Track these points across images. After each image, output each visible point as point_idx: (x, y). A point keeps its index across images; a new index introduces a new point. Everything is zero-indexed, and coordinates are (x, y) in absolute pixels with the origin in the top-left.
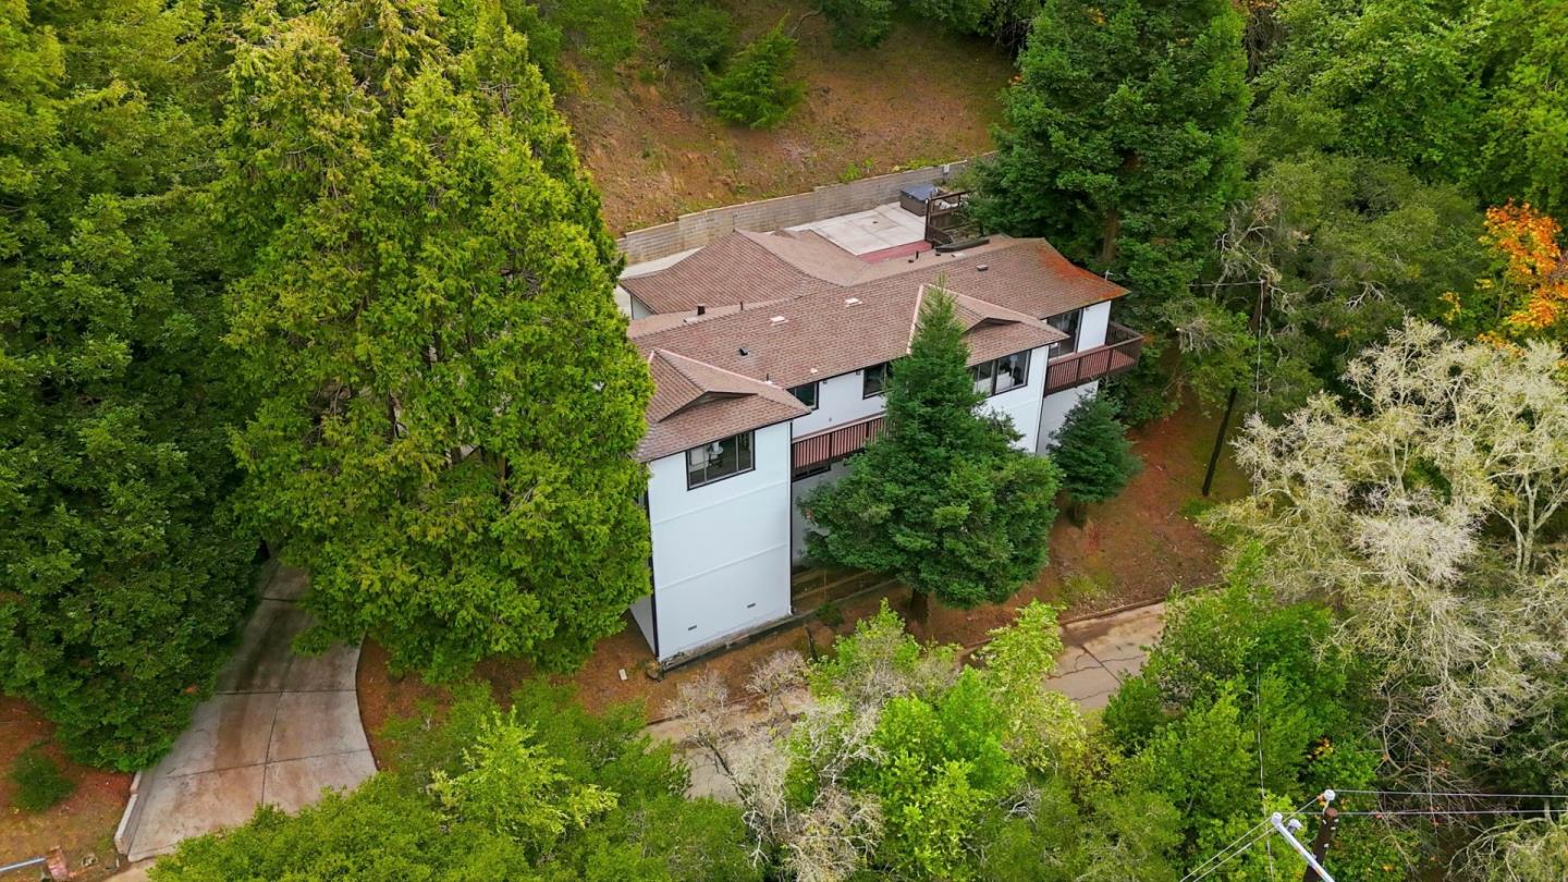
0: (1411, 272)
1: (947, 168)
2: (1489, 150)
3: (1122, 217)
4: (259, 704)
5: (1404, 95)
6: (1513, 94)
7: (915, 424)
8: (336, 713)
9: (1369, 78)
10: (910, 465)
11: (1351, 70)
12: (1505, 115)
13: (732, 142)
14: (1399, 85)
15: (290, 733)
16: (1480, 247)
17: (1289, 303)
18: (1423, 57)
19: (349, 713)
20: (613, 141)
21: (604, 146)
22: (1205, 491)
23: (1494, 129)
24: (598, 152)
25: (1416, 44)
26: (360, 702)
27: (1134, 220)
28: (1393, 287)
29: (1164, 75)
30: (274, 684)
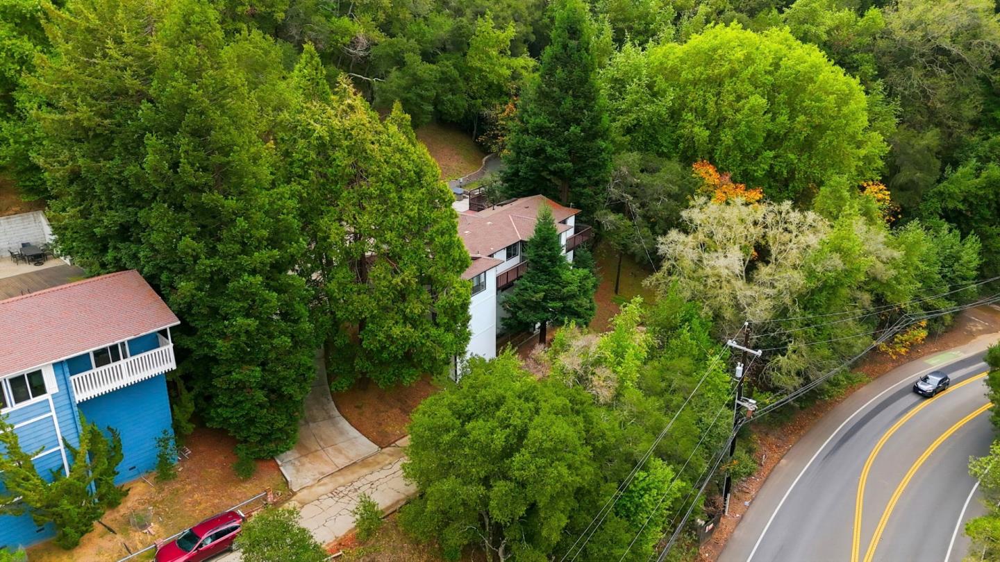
0: (675, 189)
1: (461, 180)
2: (681, 146)
3: (575, 180)
5: (649, 128)
6: (685, 124)
7: (546, 259)
8: (339, 426)
9: (635, 122)
10: (544, 277)
11: (629, 119)
12: (686, 132)
14: (647, 124)
15: (323, 436)
16: (693, 178)
17: (634, 207)
18: (654, 113)
19: (345, 424)
22: (616, 292)
23: (681, 137)
25: (649, 108)
26: (347, 419)
27: (581, 181)
28: (670, 196)
29: (586, 123)
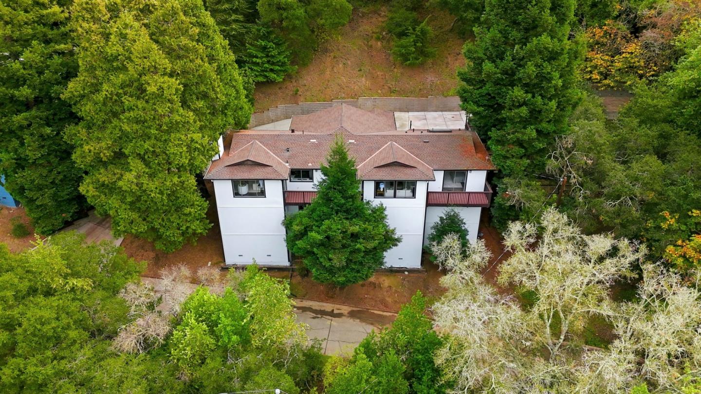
4: (99, 230)
13: (401, 70)
20: (349, 62)
21: (344, 64)
24: (341, 66)
30: (107, 226)
